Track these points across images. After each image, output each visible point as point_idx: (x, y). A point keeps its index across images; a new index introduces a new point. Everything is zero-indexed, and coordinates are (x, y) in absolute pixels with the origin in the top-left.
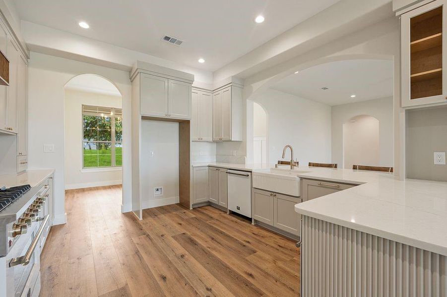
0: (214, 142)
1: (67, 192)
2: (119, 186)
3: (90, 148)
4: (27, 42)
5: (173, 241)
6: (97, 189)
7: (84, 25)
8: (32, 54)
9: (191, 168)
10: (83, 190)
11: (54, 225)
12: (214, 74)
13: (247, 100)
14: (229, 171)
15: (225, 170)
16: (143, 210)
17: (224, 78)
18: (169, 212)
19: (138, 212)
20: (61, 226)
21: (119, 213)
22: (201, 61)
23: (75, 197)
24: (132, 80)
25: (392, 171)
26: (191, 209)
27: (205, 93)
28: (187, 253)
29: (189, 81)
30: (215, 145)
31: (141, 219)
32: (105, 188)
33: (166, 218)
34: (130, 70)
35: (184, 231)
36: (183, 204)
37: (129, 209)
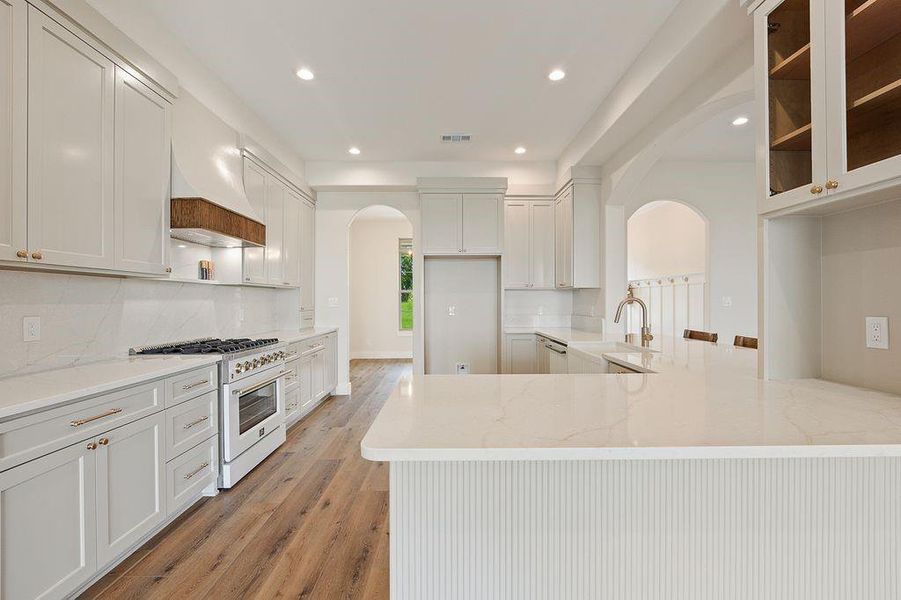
4: (311, 184)
11: (336, 394)
12: (557, 163)
14: (552, 343)
15: (547, 342)
17: (564, 173)
22: (520, 150)
27: (537, 203)
30: (570, 297)
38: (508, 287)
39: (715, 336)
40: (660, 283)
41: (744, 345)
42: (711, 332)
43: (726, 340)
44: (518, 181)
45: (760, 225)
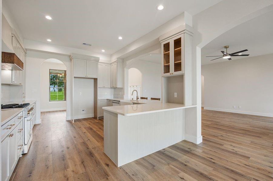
0: (111, 88)
1: (41, 113)
2: (65, 111)
3: (55, 91)
4: (26, 48)
5: (84, 129)
6: (56, 111)
7: (49, 40)
8: (28, 52)
9: (98, 100)
10: (50, 112)
11: (36, 124)
12: (111, 56)
13: (125, 69)
14: (113, 101)
15: (112, 101)
16: (74, 120)
17: (114, 59)
18: (87, 120)
19: (72, 120)
20: (39, 124)
21: (65, 120)
22: (103, 51)
23: (46, 115)
24: (71, 60)
25: (160, 100)
26: (98, 119)
27: (106, 65)
28: (87, 131)
29: (97, 60)
30: (113, 90)
31: (73, 122)
32: (60, 111)
33: (84, 122)
34: (70, 56)
35: (90, 126)
36: (95, 118)
37: (69, 118)
38: (99, 87)
39: (147, 98)
40: (137, 86)
41: (153, 99)
42: (146, 97)
43: (149, 99)
44: (102, 59)
45: (162, 78)
